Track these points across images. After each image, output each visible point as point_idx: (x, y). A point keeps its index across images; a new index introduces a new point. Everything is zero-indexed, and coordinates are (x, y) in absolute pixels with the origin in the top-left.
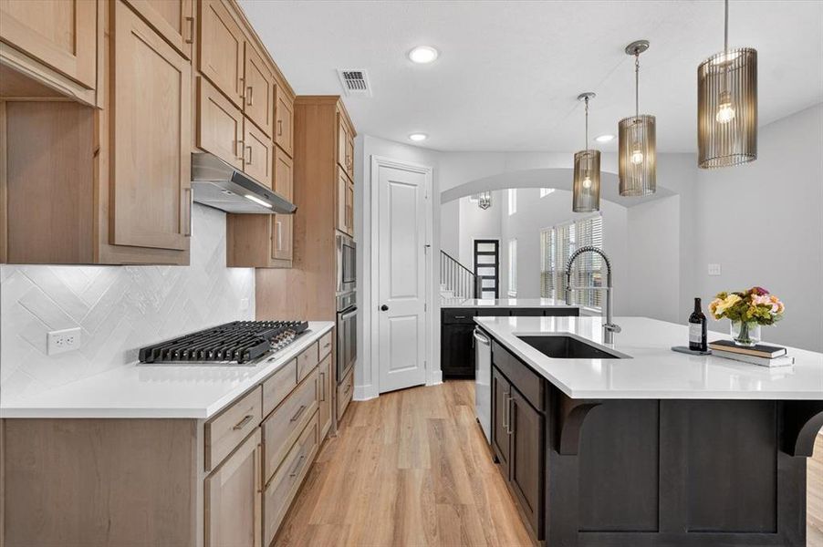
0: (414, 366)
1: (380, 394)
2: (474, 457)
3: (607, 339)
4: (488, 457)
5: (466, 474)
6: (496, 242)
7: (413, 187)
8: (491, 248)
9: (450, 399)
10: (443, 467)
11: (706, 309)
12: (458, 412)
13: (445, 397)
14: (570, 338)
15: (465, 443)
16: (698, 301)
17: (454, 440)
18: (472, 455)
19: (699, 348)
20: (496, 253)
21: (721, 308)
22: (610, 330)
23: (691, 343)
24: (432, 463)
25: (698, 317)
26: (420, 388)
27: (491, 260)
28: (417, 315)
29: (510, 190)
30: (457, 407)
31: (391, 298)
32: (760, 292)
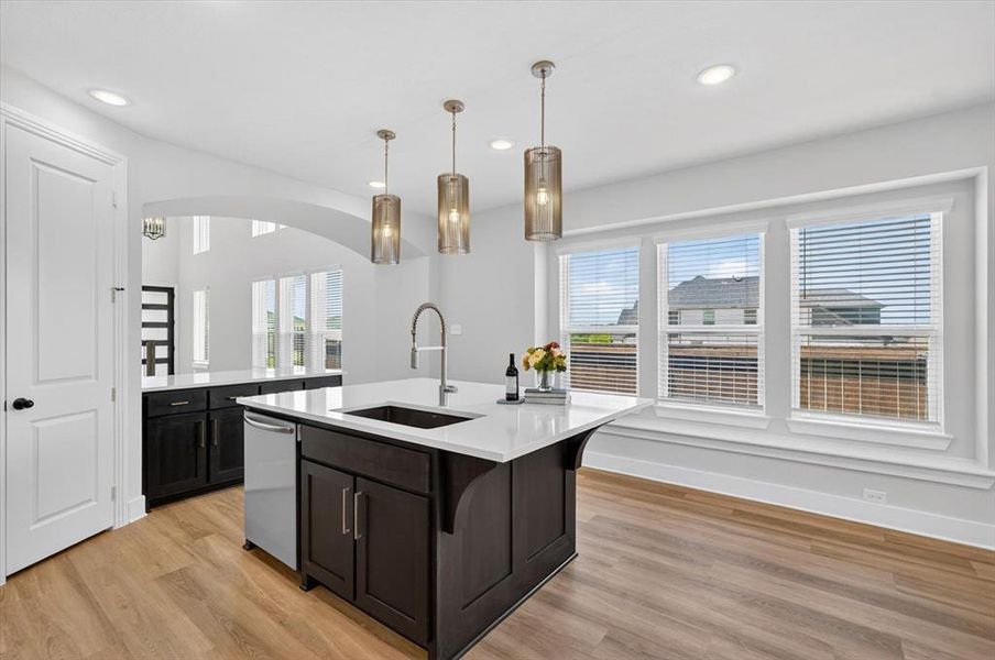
0: (90, 500)
1: (8, 578)
2: (271, 596)
3: (442, 402)
4: (292, 588)
5: (276, 626)
6: (170, 291)
7: (91, 183)
8: (163, 298)
9: (179, 534)
10: (234, 634)
11: (519, 364)
12: (207, 548)
13: (167, 535)
14: (391, 407)
15: (247, 586)
16: (512, 356)
17: (227, 589)
18: (265, 596)
19: (512, 398)
20: (170, 307)
21: (533, 361)
22: (445, 391)
23: (508, 394)
24: (211, 639)
25: (512, 372)
26: (103, 539)
27: (162, 316)
28: (95, 410)
29: (196, 218)
30: (199, 542)
31: (38, 382)
32: (556, 346)
